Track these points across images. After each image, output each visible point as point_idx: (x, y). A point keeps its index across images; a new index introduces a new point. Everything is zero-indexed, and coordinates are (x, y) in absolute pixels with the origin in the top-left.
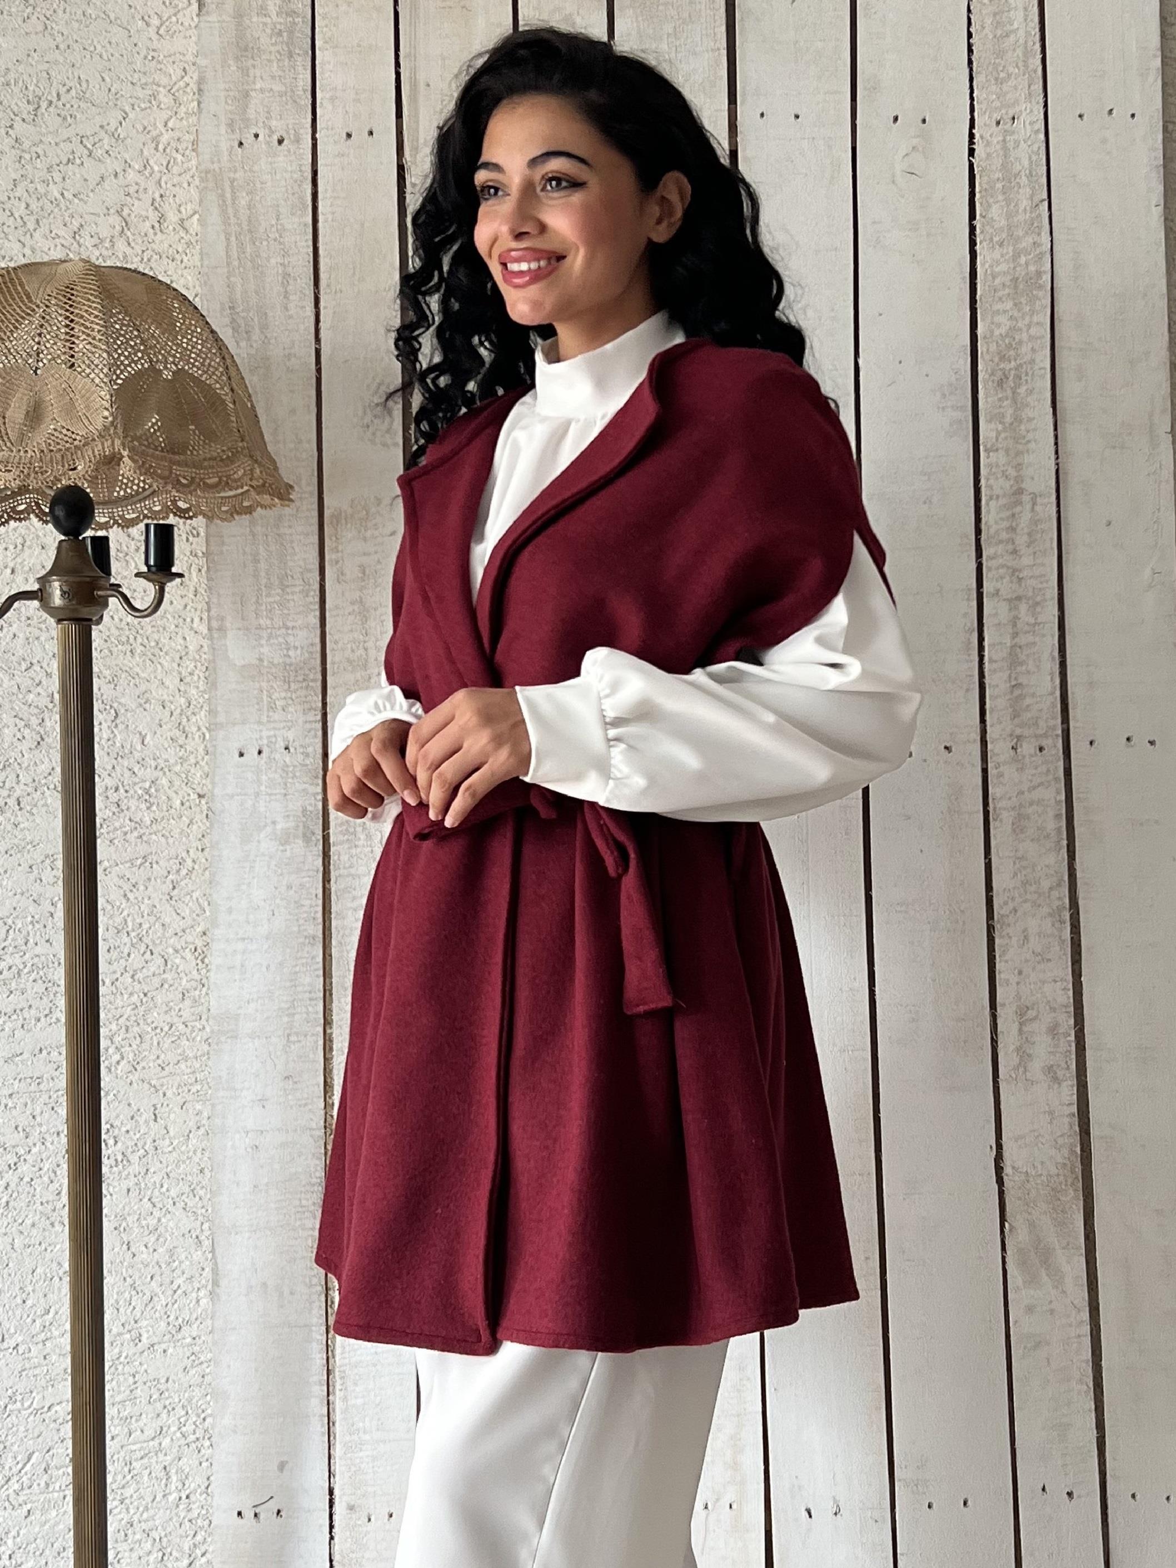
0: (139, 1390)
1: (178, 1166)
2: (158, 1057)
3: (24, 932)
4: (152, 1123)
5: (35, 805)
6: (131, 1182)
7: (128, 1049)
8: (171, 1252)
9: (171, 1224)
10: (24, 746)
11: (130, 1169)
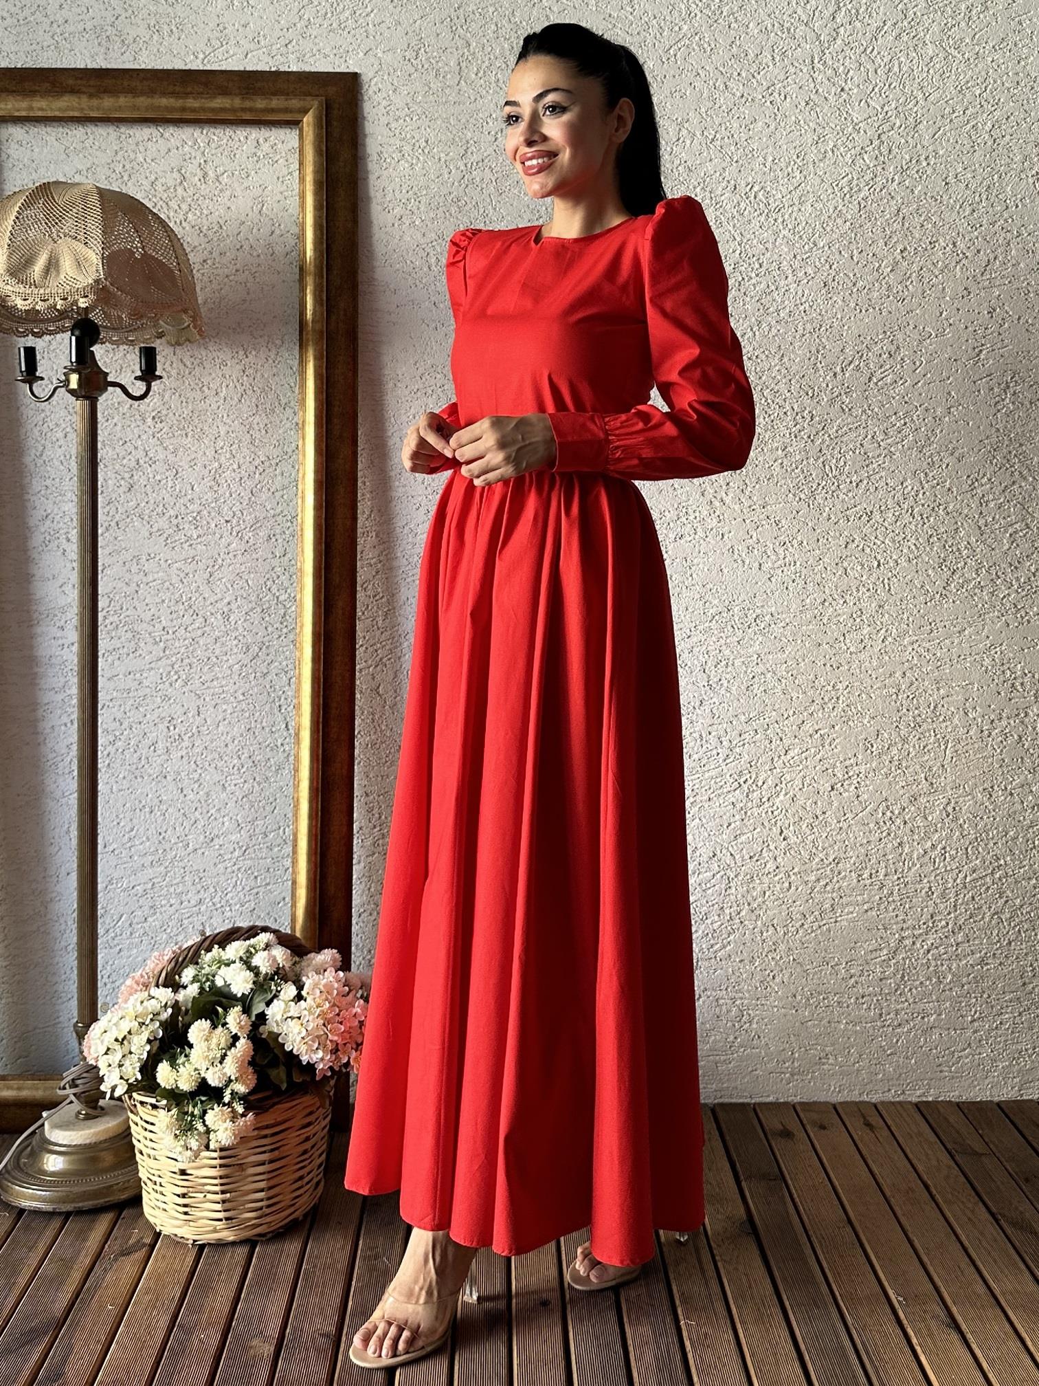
0: (187, 878)
1: (212, 742)
2: (201, 677)
3: (120, 602)
4: (196, 717)
5: (128, 526)
6: (186, 751)
7: (182, 672)
8: (208, 794)
9: (208, 777)
10: (121, 490)
11: (183, 744)
